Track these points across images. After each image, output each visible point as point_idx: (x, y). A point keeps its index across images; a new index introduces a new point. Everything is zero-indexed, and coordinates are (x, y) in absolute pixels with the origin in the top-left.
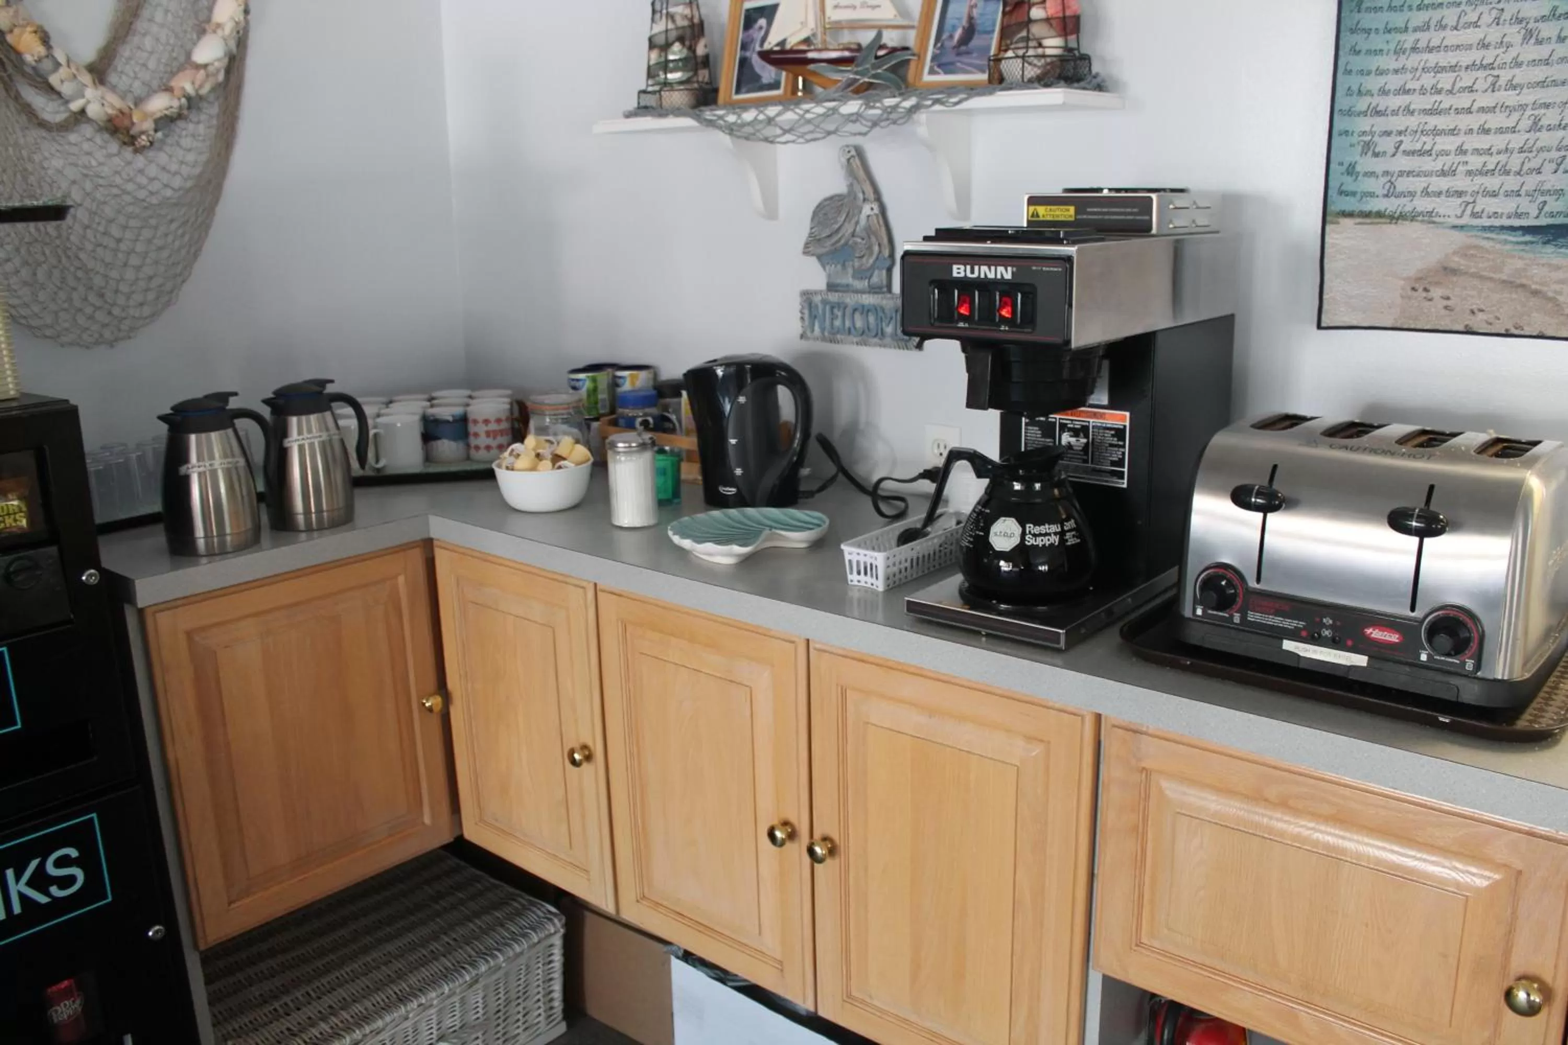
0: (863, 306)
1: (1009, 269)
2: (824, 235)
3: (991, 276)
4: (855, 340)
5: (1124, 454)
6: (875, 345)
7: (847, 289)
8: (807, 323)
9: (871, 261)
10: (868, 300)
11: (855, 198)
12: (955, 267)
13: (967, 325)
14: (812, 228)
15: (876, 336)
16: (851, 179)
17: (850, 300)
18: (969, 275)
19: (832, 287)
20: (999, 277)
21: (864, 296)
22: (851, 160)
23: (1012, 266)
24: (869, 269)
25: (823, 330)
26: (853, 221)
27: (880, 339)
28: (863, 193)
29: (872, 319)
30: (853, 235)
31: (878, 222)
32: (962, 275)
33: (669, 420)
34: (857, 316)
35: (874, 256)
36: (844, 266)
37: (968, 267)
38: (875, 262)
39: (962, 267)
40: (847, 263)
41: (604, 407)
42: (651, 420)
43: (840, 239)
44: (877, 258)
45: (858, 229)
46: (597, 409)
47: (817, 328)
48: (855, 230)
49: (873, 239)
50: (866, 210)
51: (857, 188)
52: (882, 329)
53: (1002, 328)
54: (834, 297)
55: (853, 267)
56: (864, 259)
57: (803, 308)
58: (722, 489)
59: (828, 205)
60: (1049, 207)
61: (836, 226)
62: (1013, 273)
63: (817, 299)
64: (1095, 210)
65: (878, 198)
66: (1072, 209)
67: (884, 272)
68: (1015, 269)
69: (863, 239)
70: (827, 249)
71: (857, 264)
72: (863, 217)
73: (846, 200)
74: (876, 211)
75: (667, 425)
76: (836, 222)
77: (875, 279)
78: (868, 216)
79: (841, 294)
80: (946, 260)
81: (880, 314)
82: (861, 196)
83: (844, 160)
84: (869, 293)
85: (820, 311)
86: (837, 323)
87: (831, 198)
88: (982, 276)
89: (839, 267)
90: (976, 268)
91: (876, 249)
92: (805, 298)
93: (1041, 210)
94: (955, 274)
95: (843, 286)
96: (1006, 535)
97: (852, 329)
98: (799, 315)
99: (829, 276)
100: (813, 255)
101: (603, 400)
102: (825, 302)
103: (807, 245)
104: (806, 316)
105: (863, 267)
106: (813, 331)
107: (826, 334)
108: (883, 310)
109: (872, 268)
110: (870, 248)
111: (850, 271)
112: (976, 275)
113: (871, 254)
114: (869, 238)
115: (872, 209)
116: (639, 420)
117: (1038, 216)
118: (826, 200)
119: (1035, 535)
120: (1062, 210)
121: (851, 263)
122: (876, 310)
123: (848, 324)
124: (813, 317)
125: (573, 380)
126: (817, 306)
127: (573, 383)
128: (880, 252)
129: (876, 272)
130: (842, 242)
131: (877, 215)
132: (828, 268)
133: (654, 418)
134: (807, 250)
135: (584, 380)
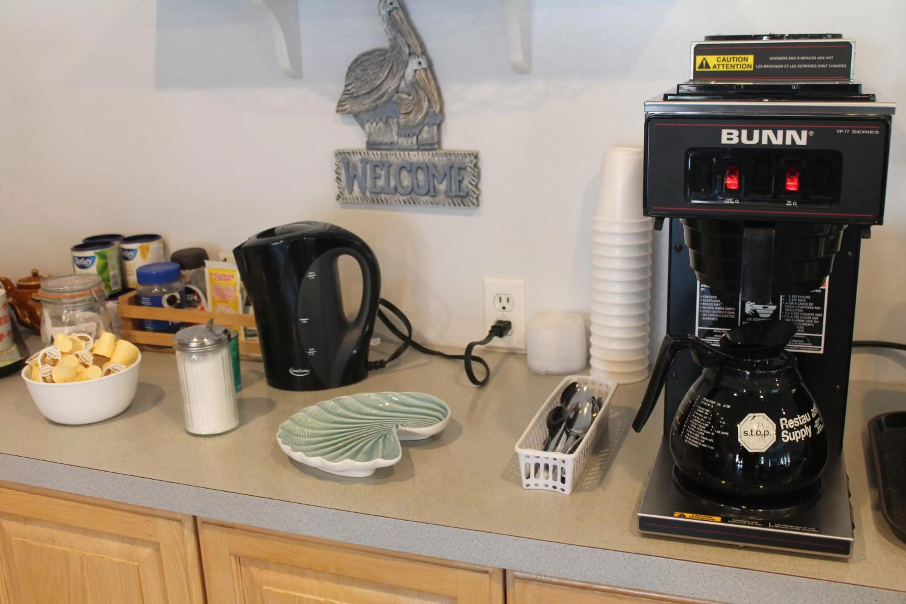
0: (411, 164)
1: (804, 133)
2: (363, 92)
3: (777, 141)
4: (401, 198)
5: (821, 319)
6: (426, 203)
7: (391, 146)
8: (344, 183)
9: (420, 117)
10: (416, 157)
11: (400, 51)
12: (724, 132)
13: (737, 202)
14: (346, 86)
15: (427, 194)
16: (394, 33)
17: (396, 158)
18: (745, 140)
19: (371, 145)
20: (788, 142)
21: (412, 153)
22: (394, 12)
23: (808, 130)
24: (417, 126)
25: (363, 190)
26: (398, 76)
27: (433, 197)
28: (409, 46)
29: (421, 176)
30: (397, 91)
31: (427, 76)
32: (735, 141)
33: (193, 292)
34: (404, 174)
35: (424, 111)
36: (386, 123)
37: (744, 133)
38: (424, 118)
39: (735, 132)
40: (391, 120)
41: (116, 284)
42: (178, 295)
43: (382, 96)
44: (427, 114)
45: (403, 85)
46: (110, 288)
47: (356, 188)
48: (399, 86)
49: (421, 93)
50: (413, 65)
51: (400, 40)
52: (434, 188)
53: (789, 204)
54: (376, 156)
55: (398, 123)
56: (411, 116)
57: (338, 168)
58: (292, 371)
59: (367, 60)
60: (722, 57)
61: (378, 83)
62: (808, 137)
63: (356, 159)
64: (780, 58)
65: (424, 53)
66: (751, 59)
67: (435, 128)
68: (811, 133)
69: (409, 95)
70: (367, 106)
71: (402, 121)
72: (409, 72)
73: (389, 54)
74: (424, 65)
75: (191, 297)
76: (377, 78)
77: (425, 135)
78: (415, 71)
79: (384, 153)
80: (713, 124)
81: (431, 172)
82: (406, 50)
83: (384, 12)
84: (418, 149)
85: (360, 170)
86: (381, 182)
87: (370, 53)
88: (765, 142)
89: (381, 125)
90: (756, 133)
91: (425, 105)
92: (340, 157)
93: (712, 60)
94: (724, 140)
95: (386, 144)
96: (758, 433)
97: (399, 188)
98: (335, 175)
99: (370, 135)
100: (349, 113)
101: (114, 276)
102: (365, 162)
103: (341, 104)
104: (343, 177)
105: (410, 124)
106: (351, 191)
107: (368, 193)
108: (435, 166)
109: (422, 124)
110: (419, 103)
111: (395, 128)
112: (755, 141)
113: (420, 108)
114: (417, 93)
115: (420, 63)
116: (166, 296)
117: (707, 66)
118: (364, 55)
119: (791, 430)
120: (738, 60)
121: (395, 120)
122: (428, 167)
123: (393, 183)
124: (352, 177)
125: (80, 258)
126: (355, 166)
127: (79, 262)
128: (430, 107)
129: (426, 128)
130: (385, 98)
131: (425, 69)
132: (367, 126)
133: (180, 293)
134: (340, 108)
135: (94, 258)
